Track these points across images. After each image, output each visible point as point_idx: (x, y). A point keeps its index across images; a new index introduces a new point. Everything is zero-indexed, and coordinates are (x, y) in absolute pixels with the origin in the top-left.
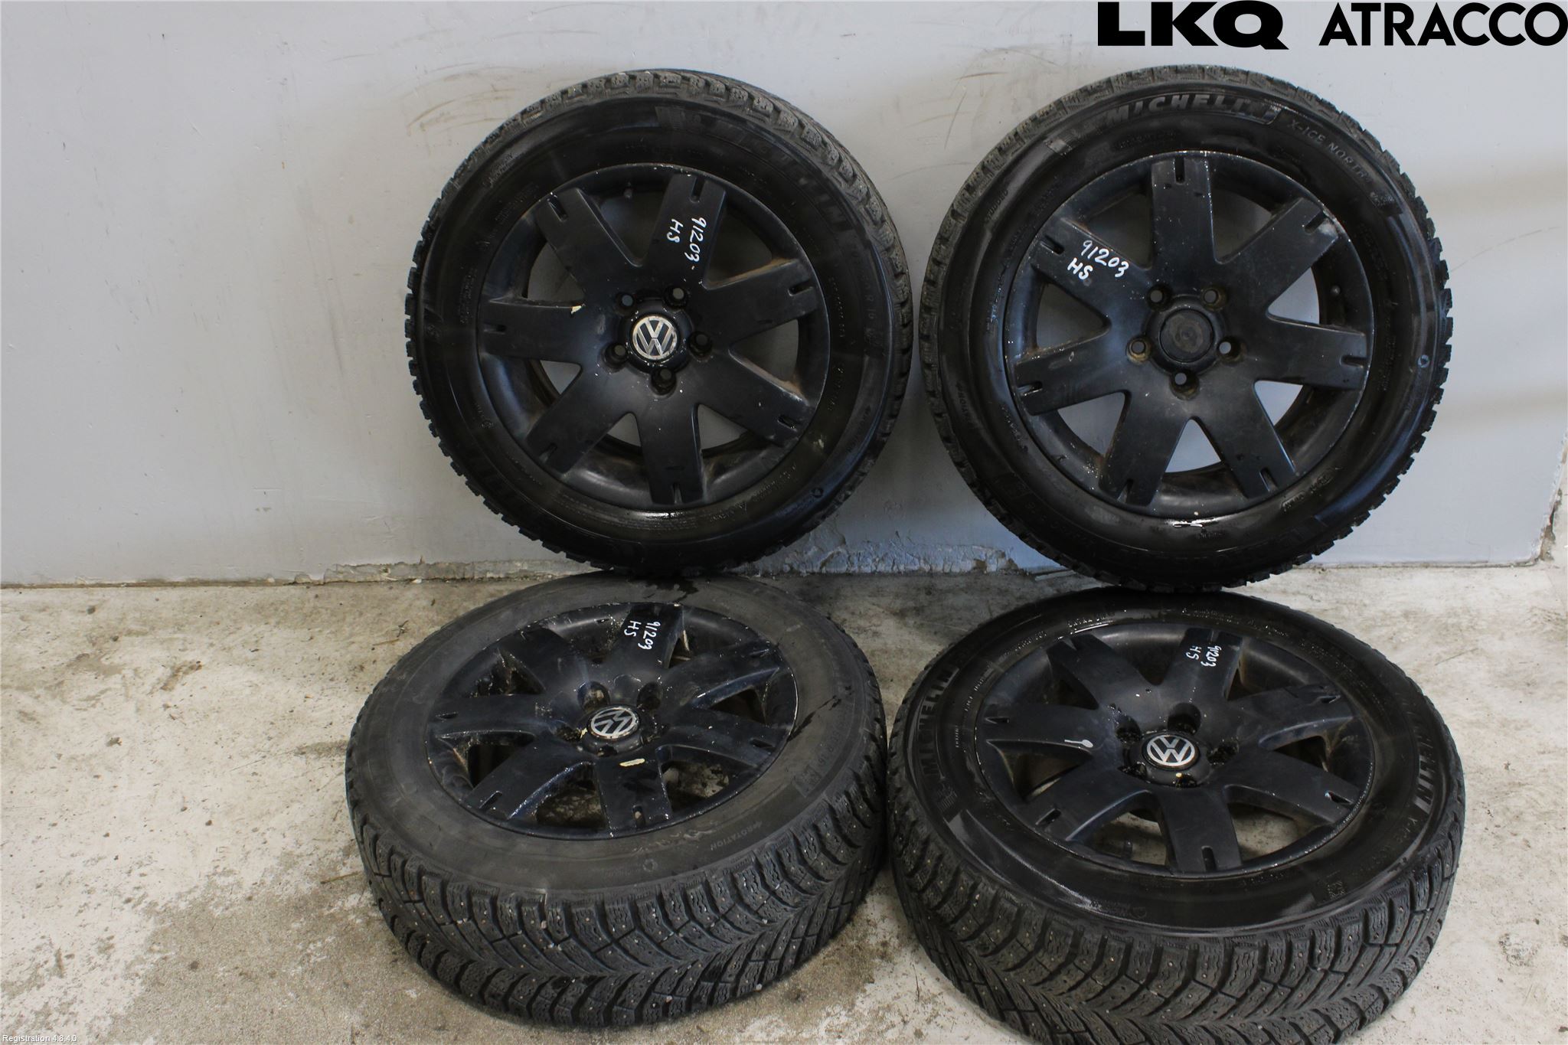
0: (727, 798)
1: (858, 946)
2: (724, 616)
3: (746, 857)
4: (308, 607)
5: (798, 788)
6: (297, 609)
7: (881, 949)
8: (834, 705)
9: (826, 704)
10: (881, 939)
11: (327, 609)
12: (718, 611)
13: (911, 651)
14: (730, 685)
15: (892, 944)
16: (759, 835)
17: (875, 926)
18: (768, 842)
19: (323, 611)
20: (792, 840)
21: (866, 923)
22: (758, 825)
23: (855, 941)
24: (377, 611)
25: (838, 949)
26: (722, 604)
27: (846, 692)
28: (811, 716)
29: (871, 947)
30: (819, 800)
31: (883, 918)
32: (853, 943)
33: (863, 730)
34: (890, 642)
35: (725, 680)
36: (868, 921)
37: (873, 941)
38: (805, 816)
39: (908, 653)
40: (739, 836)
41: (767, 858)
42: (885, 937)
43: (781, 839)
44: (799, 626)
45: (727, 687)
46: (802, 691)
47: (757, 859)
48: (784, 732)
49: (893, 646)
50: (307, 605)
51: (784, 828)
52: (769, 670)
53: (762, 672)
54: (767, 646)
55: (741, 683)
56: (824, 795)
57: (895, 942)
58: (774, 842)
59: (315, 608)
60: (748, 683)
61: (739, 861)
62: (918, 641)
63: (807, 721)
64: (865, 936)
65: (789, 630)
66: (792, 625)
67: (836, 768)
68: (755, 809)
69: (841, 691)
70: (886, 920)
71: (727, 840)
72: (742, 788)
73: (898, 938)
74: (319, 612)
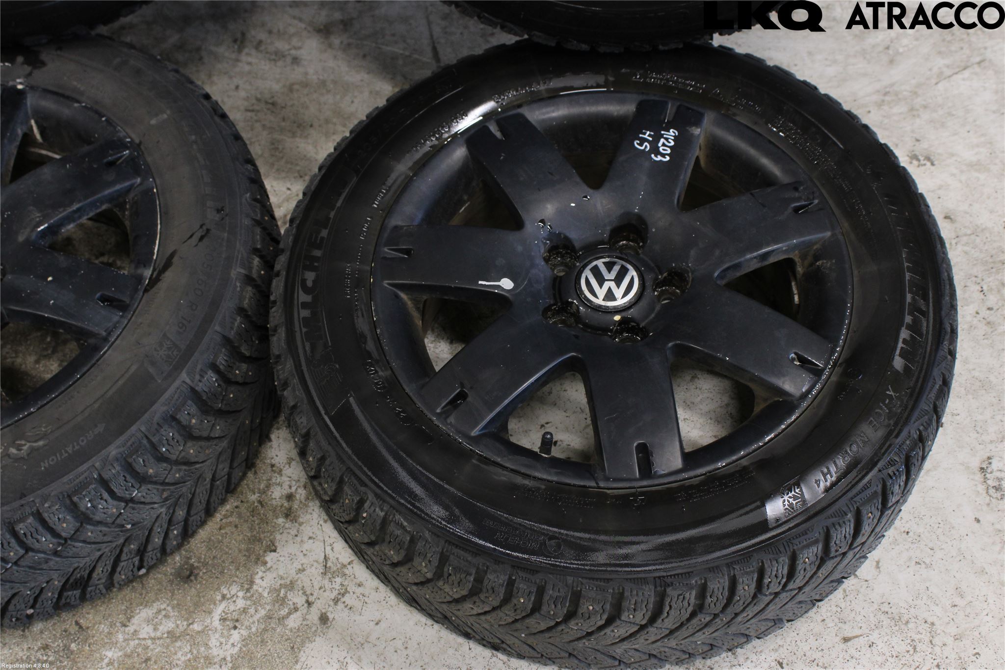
0: (67, 385)
1: (260, 502)
2: (78, 101)
3: (86, 475)
5: (151, 370)
7: (286, 504)
8: (201, 238)
9: (191, 236)
10: (286, 490)
12: (68, 93)
14: (79, 210)
15: (298, 496)
16: (102, 442)
17: (280, 472)
18: (113, 451)
20: (145, 442)
21: (269, 469)
22: (100, 428)
23: (257, 495)
25: (237, 507)
26: (75, 83)
27: (217, 217)
28: (172, 255)
29: (274, 502)
30: (177, 383)
31: (290, 461)
32: (253, 498)
33: (236, 272)
35: (71, 203)
36: (273, 466)
37: (277, 493)
38: (159, 409)
40: (77, 447)
41: (114, 472)
42: (290, 487)
43: (129, 443)
44: (165, 116)
45: (75, 212)
46: (165, 214)
47: (100, 475)
48: (139, 279)
51: (134, 428)
52: (127, 184)
53: (118, 187)
54: (126, 147)
55: (93, 205)
56: (184, 376)
57: (301, 494)
58: (122, 449)
60: (102, 203)
61: (78, 481)
63: (168, 264)
64: (268, 486)
65: (153, 122)
66: (157, 115)
67: (201, 333)
68: (96, 406)
69: (212, 216)
70: (293, 463)
71: (61, 455)
72: (85, 369)
73: (305, 487)
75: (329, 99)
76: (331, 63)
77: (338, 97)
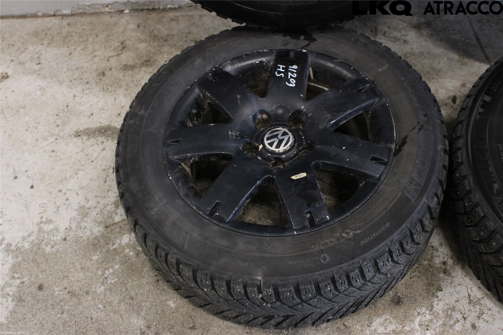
0: (364, 202)
1: (429, 265)
2: (336, 59)
3: (383, 248)
4: (65, 31)
5: (408, 196)
6: (59, 33)
7: (443, 267)
8: (420, 130)
9: (414, 128)
10: (442, 260)
11: (76, 33)
12: (333, 56)
13: (428, 53)
14: (350, 113)
15: (449, 263)
16: (390, 232)
17: (437, 250)
18: (395, 236)
19: (74, 34)
20: (408, 232)
21: (431, 248)
22: (388, 225)
23: (427, 262)
24: (106, 33)
25: (417, 267)
26: (334, 50)
27: (425, 119)
28: (405, 138)
29: (436, 265)
30: (422, 203)
31: (441, 245)
32: (426, 263)
33: (440, 147)
34: (414, 47)
35: (346, 110)
36: (433, 247)
37: (437, 261)
38: (415, 216)
39: (427, 55)
40: (377, 234)
41: (395, 248)
42: (444, 258)
43: (402, 233)
44: (386, 67)
45: (348, 114)
46: (396, 117)
47: (389, 249)
48: (390, 150)
49: (417, 50)
50: (64, 31)
51: (404, 226)
52: (372, 101)
53: (368, 103)
54: (367, 82)
55: (356, 111)
56: (424, 199)
57: (450, 262)
58: (399, 236)
59: (69, 32)
60: (360, 111)
61: (379, 251)
62: (431, 46)
63: (404, 142)
64: (432, 257)
65: (380, 70)
66: (381, 67)
67: (429, 178)
68: (384, 213)
69: (422, 119)
70: (443, 246)
71: (370, 238)
72: (371, 194)
73: (452, 259)
74: (72, 35)
75: (426, 61)
76: (424, 44)
77: (431, 61)
